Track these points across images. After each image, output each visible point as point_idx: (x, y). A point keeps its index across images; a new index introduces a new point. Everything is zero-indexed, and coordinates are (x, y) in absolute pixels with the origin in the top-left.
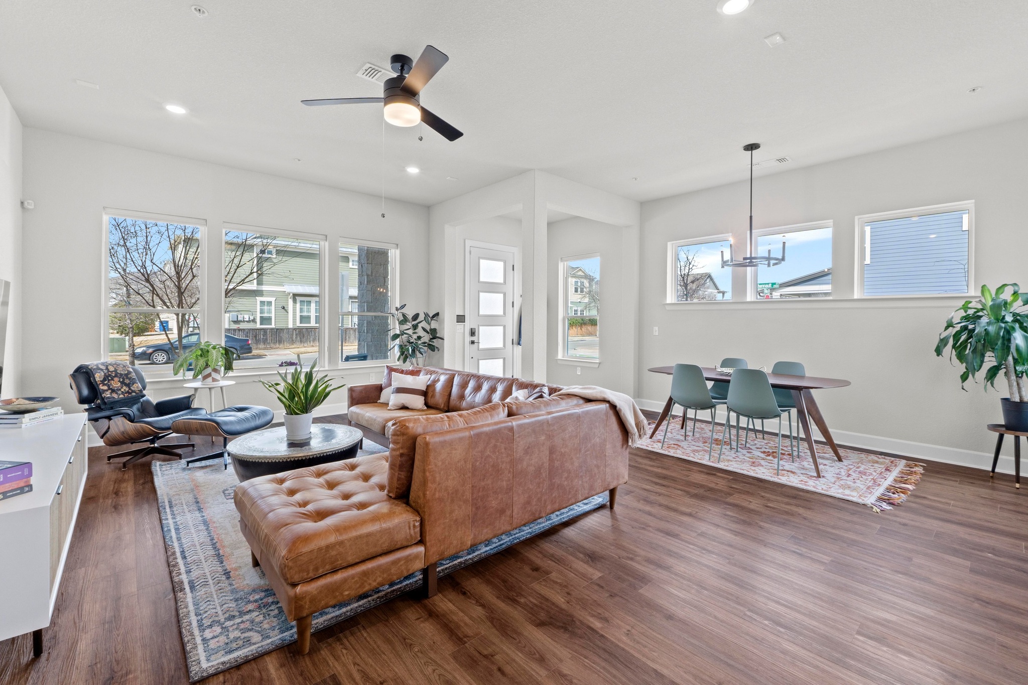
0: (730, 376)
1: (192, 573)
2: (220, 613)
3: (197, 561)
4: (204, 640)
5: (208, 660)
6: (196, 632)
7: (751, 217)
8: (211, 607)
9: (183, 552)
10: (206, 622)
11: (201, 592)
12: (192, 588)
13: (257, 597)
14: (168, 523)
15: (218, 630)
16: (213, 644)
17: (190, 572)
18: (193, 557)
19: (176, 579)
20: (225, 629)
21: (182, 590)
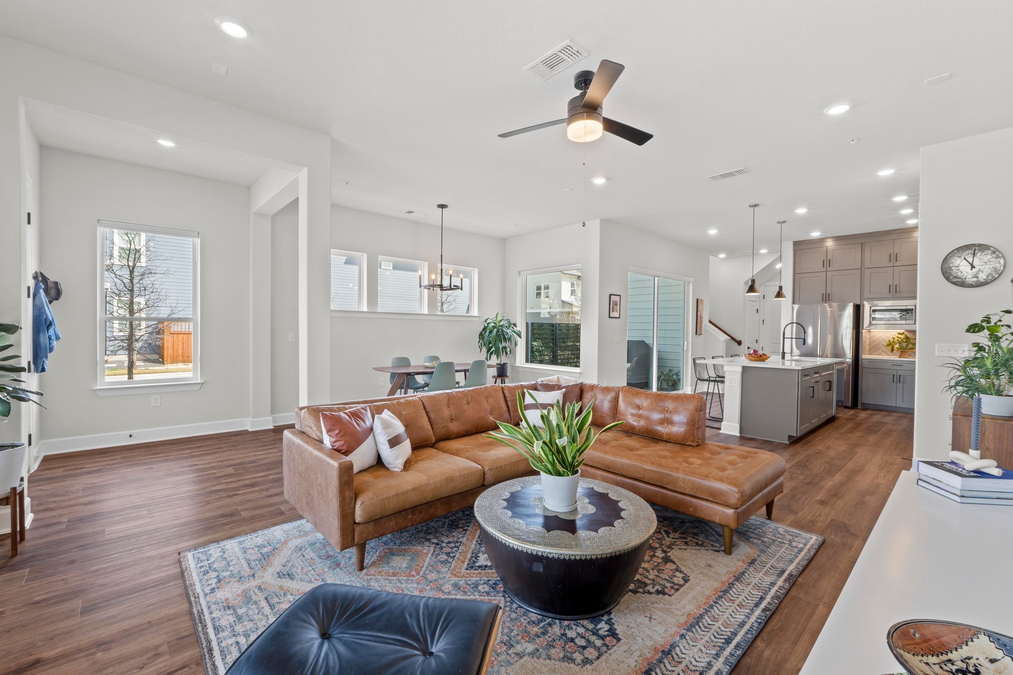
0: (434, 368)
1: (772, 581)
2: (784, 548)
3: (757, 588)
4: (805, 545)
5: (811, 538)
6: (805, 550)
7: (442, 255)
8: (785, 554)
9: (757, 605)
10: (796, 550)
11: (781, 565)
12: (783, 572)
13: (756, 541)
14: (725, 663)
15: (794, 544)
16: (804, 541)
17: (771, 583)
18: (755, 593)
19: (787, 586)
20: (790, 541)
21: (791, 575)
